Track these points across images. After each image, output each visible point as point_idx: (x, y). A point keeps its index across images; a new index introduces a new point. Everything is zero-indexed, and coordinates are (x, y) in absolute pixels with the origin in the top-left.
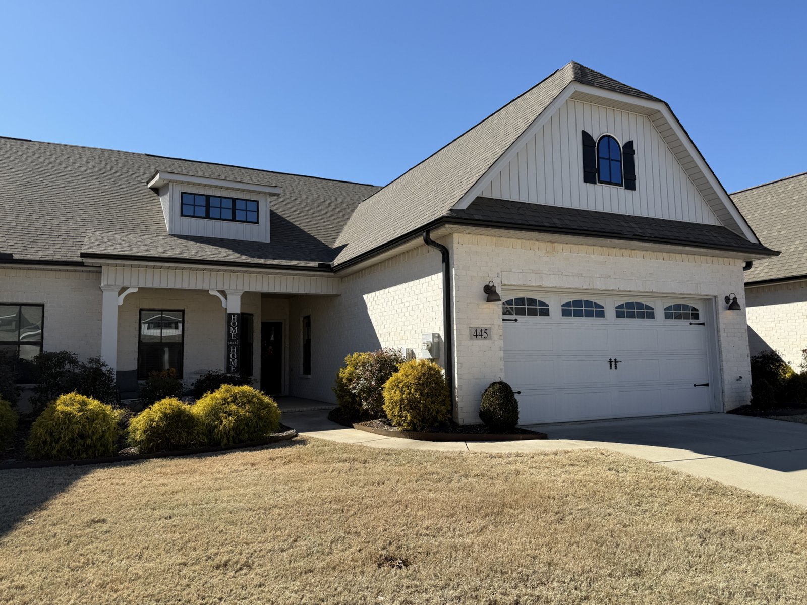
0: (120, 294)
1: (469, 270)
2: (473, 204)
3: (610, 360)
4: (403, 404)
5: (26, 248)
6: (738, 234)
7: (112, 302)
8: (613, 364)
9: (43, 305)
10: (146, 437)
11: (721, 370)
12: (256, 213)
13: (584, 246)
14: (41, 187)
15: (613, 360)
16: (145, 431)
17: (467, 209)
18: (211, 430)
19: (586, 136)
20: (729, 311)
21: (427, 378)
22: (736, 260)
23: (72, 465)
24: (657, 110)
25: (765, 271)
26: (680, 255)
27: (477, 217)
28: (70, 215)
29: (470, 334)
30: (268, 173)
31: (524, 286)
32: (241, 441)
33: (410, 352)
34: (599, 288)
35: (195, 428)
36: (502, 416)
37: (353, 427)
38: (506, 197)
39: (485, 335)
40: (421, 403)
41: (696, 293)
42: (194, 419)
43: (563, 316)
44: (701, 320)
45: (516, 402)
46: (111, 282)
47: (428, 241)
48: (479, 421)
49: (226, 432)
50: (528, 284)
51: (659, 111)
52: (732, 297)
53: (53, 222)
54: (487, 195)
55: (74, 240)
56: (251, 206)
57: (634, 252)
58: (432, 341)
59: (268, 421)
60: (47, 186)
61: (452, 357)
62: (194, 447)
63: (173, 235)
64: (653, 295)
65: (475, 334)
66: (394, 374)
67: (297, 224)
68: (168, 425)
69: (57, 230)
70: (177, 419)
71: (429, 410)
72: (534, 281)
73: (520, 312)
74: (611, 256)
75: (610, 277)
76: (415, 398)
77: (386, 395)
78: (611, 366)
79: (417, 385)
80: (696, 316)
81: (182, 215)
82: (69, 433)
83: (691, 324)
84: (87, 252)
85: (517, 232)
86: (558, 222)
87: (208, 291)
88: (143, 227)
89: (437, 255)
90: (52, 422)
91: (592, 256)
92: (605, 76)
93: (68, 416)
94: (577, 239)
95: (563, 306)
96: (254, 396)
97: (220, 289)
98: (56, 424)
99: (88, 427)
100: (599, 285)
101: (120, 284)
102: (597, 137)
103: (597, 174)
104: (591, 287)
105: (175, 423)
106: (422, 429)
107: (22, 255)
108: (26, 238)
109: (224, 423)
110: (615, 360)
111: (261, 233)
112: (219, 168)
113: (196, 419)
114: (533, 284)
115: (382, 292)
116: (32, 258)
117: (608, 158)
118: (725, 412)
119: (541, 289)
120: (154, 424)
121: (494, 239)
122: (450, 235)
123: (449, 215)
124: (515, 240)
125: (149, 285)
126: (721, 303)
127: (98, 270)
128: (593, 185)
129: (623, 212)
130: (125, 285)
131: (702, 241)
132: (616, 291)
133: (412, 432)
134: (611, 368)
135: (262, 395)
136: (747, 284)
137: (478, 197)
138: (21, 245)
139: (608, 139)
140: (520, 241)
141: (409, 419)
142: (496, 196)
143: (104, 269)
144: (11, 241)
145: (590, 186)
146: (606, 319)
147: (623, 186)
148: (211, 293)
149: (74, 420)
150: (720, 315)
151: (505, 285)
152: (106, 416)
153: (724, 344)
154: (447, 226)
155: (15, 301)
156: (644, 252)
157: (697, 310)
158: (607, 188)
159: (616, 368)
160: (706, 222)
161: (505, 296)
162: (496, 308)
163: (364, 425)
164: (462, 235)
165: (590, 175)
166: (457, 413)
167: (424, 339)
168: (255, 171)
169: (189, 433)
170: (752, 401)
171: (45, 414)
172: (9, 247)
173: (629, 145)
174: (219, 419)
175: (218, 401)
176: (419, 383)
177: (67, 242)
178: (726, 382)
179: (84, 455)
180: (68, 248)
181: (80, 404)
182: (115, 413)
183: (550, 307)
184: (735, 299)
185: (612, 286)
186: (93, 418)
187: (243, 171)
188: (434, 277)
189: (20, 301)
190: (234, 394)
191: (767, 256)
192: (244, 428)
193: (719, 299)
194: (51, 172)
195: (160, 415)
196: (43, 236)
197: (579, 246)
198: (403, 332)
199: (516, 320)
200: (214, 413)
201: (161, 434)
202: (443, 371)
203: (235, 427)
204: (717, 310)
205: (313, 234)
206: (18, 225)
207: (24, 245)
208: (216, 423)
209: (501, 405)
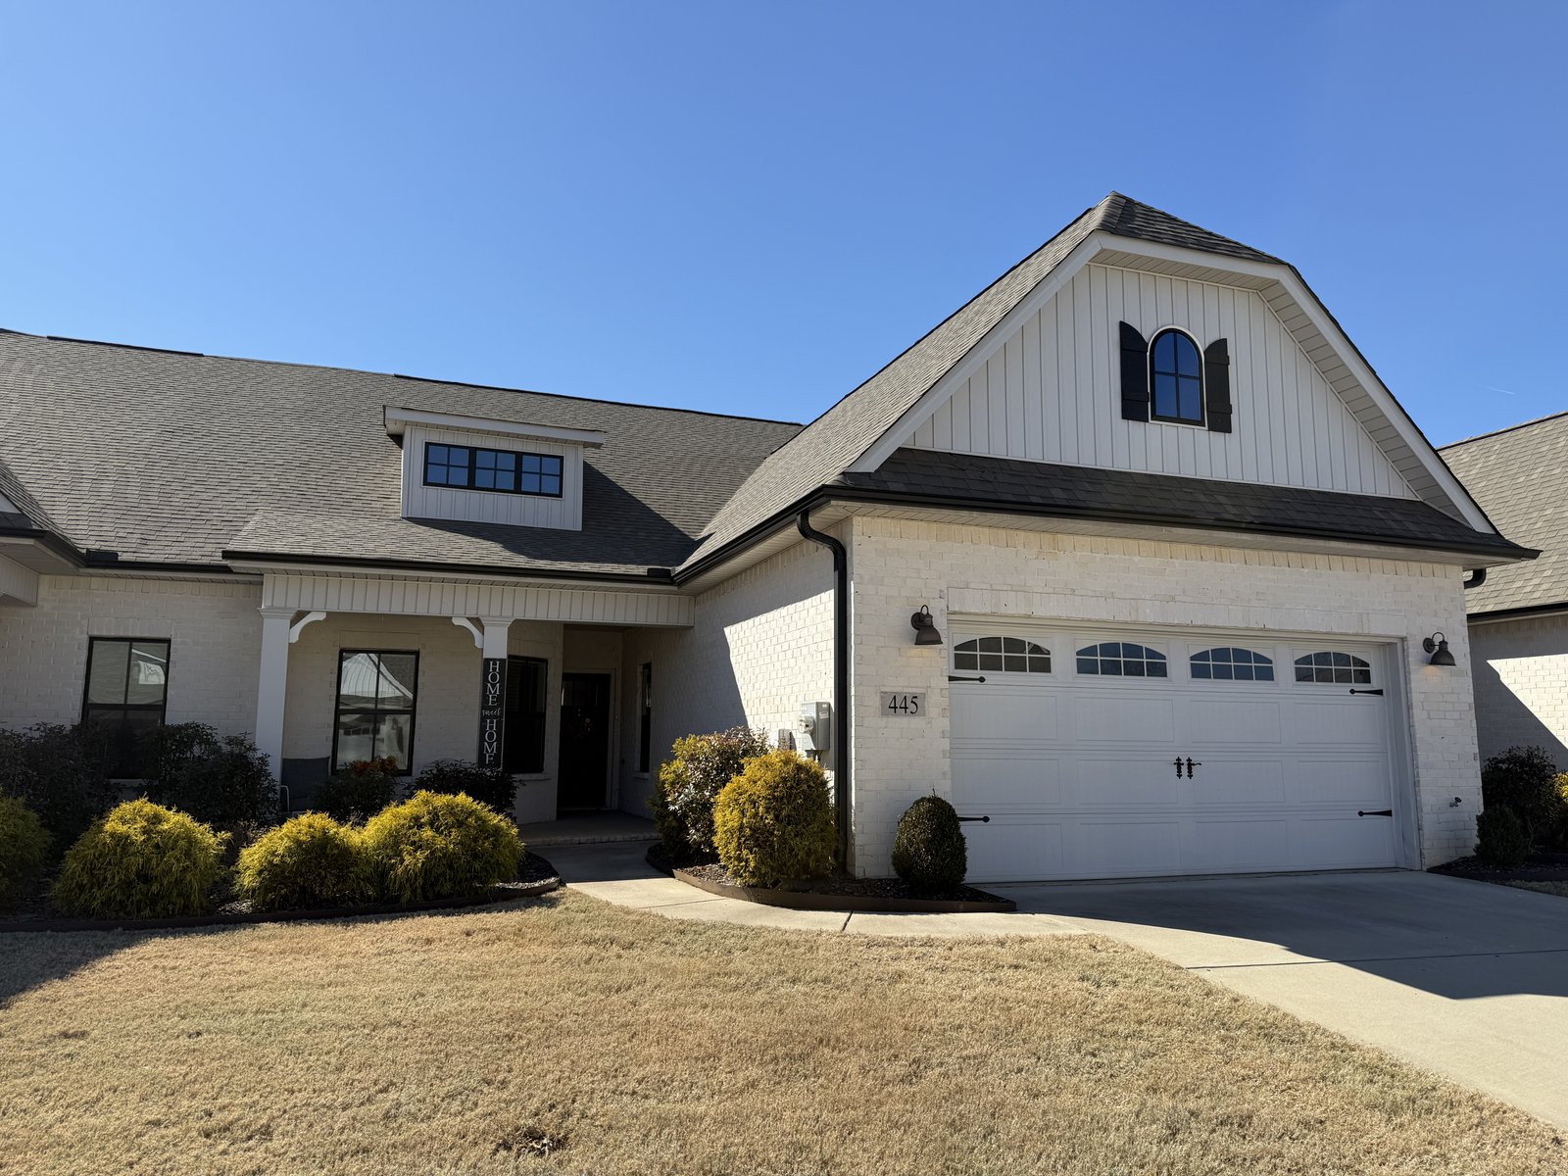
0: (294, 622)
1: (882, 585)
2: (890, 461)
3: (1179, 759)
4: (743, 836)
5: (144, 541)
6: (1451, 516)
7: (279, 637)
8: (1184, 769)
9: (168, 641)
10: (261, 882)
11: (1416, 784)
12: (558, 478)
13: (1121, 540)
14: (198, 435)
15: (1184, 761)
16: (260, 873)
17: (877, 471)
18: (382, 872)
19: (1128, 334)
20: (1431, 667)
21: (791, 787)
22: (1447, 566)
23: (120, 929)
24: (1273, 280)
25: (1544, 587)
26: (1326, 557)
27: (893, 487)
28: (237, 484)
29: (882, 705)
30: (611, 406)
31: (993, 614)
32: (439, 896)
33: (787, 737)
34: (1151, 620)
35: (352, 869)
36: (930, 864)
37: (672, 876)
38: (961, 448)
39: (912, 707)
40: (776, 836)
41: (1360, 632)
42: (351, 853)
43: (1079, 672)
44: (1374, 685)
45: (961, 839)
46: (279, 602)
47: (806, 532)
48: (893, 874)
49: (410, 879)
50: (1003, 610)
51: (1277, 282)
52: (1437, 640)
53: (204, 496)
54: (924, 444)
55: (232, 528)
56: (551, 466)
57: (1224, 551)
58: (814, 715)
59: (492, 861)
60: (210, 433)
61: (848, 748)
62: (350, 904)
63: (408, 519)
64: (1265, 634)
65: (893, 705)
66: (734, 778)
67: (639, 496)
68: (301, 863)
69: (208, 510)
70: (320, 852)
71: (792, 850)
72: (1014, 606)
73: (992, 664)
74: (1177, 558)
75: (1173, 599)
76: (765, 825)
77: (718, 818)
78: (1179, 771)
79: (769, 799)
80: (1365, 677)
81: (426, 483)
82: (120, 871)
83: (1352, 692)
84: (236, 550)
85: (975, 514)
86: (1059, 495)
87: (451, 618)
88: (357, 504)
89: (827, 555)
90: (92, 851)
91: (1136, 559)
92: (1175, 219)
93: (122, 841)
94: (1097, 527)
95: (1078, 653)
96: (471, 813)
97: (472, 615)
98: (100, 855)
99: (154, 862)
100: (1149, 614)
101: (295, 605)
102: (1151, 332)
103: (1149, 404)
104: (1133, 618)
105: (316, 858)
106: (775, 884)
107: (136, 555)
108: (150, 523)
109: (406, 863)
110: (1189, 760)
111: (565, 512)
112: (521, 398)
113: (354, 851)
114: (1011, 611)
115: (750, 622)
116: (152, 559)
117: (1174, 372)
118: (1425, 869)
119: (1028, 621)
120: (276, 860)
121: (934, 526)
122: (845, 522)
123: (837, 484)
124: (977, 528)
125: (345, 608)
126: (1416, 651)
127: (256, 582)
128: (1142, 423)
129: (1204, 474)
130: (304, 607)
131: (1367, 531)
132: (1188, 626)
133: (760, 890)
134: (1179, 776)
135: (490, 811)
136: (1471, 617)
137: (900, 449)
138: (139, 536)
139: (1174, 338)
140: (987, 530)
141: (752, 864)
142: (942, 445)
143: (267, 579)
144: (123, 530)
145: (1135, 426)
146: (1171, 681)
147: (1204, 426)
148: (456, 622)
149: (132, 849)
150: (1412, 676)
151: (954, 613)
152: (191, 840)
153: (1421, 731)
154: (833, 502)
155: (121, 634)
156: (1246, 551)
157: (1368, 665)
158: (1169, 429)
159: (1190, 776)
160: (1383, 492)
161: (952, 636)
162: (937, 660)
163: (689, 873)
164: (869, 519)
165: (1135, 406)
166: (854, 855)
167: (804, 712)
168: (586, 402)
169: (341, 878)
170: (1478, 849)
171: (86, 837)
172: (117, 540)
173: (1219, 348)
174: (399, 854)
175: (402, 822)
176: (774, 796)
177: (218, 532)
178: (1426, 809)
179: (147, 912)
180: (217, 541)
181: (147, 820)
182: (210, 839)
183: (1051, 656)
184: (1443, 643)
185: (1177, 616)
186: (163, 846)
187: (564, 403)
188: (815, 599)
189: (130, 634)
190: (434, 809)
191: (1512, 560)
192: (444, 873)
193: (1410, 643)
194: (223, 408)
195: (286, 843)
196: (179, 521)
197: (1109, 539)
198: (779, 697)
199: (982, 680)
200: (393, 843)
201: (289, 878)
202: (829, 775)
203: (427, 869)
204: (1406, 666)
205: (666, 514)
206: (142, 501)
207: (142, 537)
208: (393, 861)
209: (929, 842)
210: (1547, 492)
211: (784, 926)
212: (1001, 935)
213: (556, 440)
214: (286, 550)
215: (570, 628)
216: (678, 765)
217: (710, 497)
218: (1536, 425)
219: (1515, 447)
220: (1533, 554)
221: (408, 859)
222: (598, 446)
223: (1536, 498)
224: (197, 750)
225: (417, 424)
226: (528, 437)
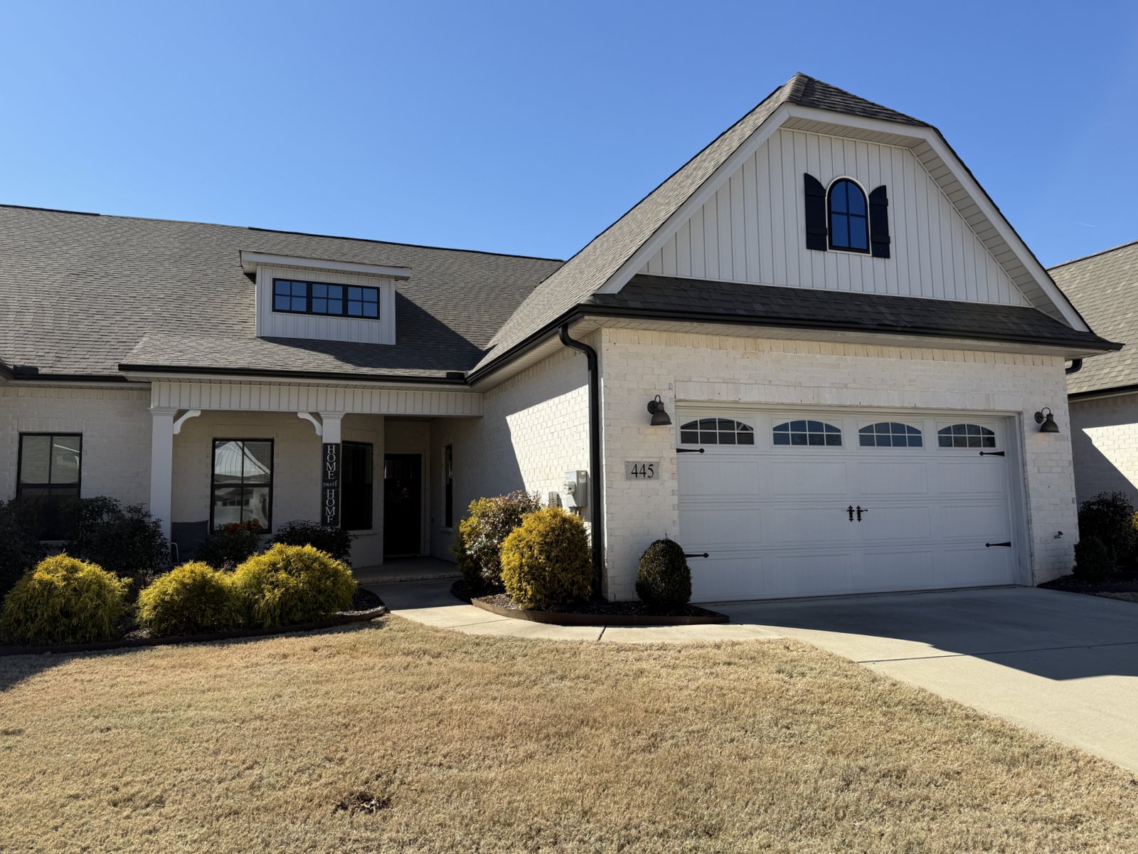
0: (176, 418)
1: (625, 380)
2: (629, 285)
3: (851, 507)
4: (523, 572)
5: (59, 359)
6: (1056, 319)
7: (165, 430)
8: (855, 515)
9: (80, 435)
10: (156, 615)
11: (1029, 522)
12: (376, 304)
13: (806, 343)
14: (98, 276)
15: (855, 508)
16: (155, 608)
17: (619, 293)
18: (249, 605)
19: (811, 184)
20: (1042, 435)
21: (559, 535)
22: (1053, 357)
23: (49, 653)
24: (920, 140)
25: (1125, 372)
26: (962, 352)
27: (632, 304)
28: (128, 313)
29: (626, 472)
30: (414, 249)
31: (709, 401)
32: (293, 622)
33: (555, 497)
34: (829, 402)
35: (225, 603)
36: (664, 589)
37: (471, 603)
38: (684, 273)
39: (649, 473)
40: (547, 572)
41: (987, 408)
42: (224, 591)
43: (775, 443)
44: (998, 448)
45: (687, 570)
46: (164, 404)
47: (567, 341)
48: (636, 598)
49: (270, 610)
50: (717, 398)
51: (924, 141)
52: (1045, 413)
53: (104, 323)
54: (655, 271)
55: (126, 347)
56: (370, 296)
57: (885, 349)
58: (575, 481)
59: (333, 595)
60: (107, 275)
61: (601, 505)
62: (225, 630)
63: (262, 338)
64: (916, 412)
65: (634, 471)
66: (515, 529)
67: (439, 318)
68: (186, 600)
69: (107, 334)
70: (200, 591)
71: (559, 581)
72: (726, 394)
73: (710, 439)
74: (848, 355)
75: (846, 386)
76: (539, 564)
77: (504, 559)
78: (851, 516)
79: (542, 544)
80: (991, 442)
81: (274, 310)
82: (48, 609)
83: (982, 454)
84: (129, 363)
85: (695, 324)
86: (759, 308)
87: (296, 413)
88: (223, 327)
89: (582, 358)
90: (25, 594)
91: (818, 356)
92: (846, 93)
93: (48, 587)
94: (788, 333)
95: (775, 429)
96: (316, 560)
97: (313, 410)
98: (31, 598)
99: (73, 601)
100: (828, 398)
101: (176, 405)
102: (829, 181)
103: (827, 237)
104: (816, 402)
105: (197, 596)
106: (547, 607)
107: (52, 369)
108: (63, 345)
109: (267, 598)
110: (858, 508)
111: (383, 331)
112: (347, 243)
113: (226, 590)
114: (723, 398)
115: (526, 411)
116: (65, 372)
117: (845, 212)
118: (1035, 585)
119: (736, 405)
120: (167, 598)
121: (664, 334)
122: (596, 332)
123: (589, 303)
124: (695, 335)
125: (215, 407)
126: (1029, 422)
127: (146, 388)
128: (822, 252)
129: (869, 290)
130: (183, 407)
131: (993, 331)
132: (857, 406)
133: (536, 612)
134: (851, 520)
135: (330, 557)
136: (1071, 396)
137: (637, 276)
138: (54, 355)
139: (845, 185)
140: (704, 337)
141: (530, 593)
142: (670, 272)
143: (154, 386)
144: (41, 350)
145: (817, 254)
146: (844, 448)
147: (869, 253)
148: (301, 416)
149: (56, 592)
150: (1026, 441)
151: (681, 401)
152: (101, 585)
153: (1033, 483)
154: (586, 317)
155: (44, 430)
156: (902, 349)
157: (993, 433)
158: (843, 256)
159: (859, 520)
160: (1005, 302)
161: (679, 418)
162: (669, 436)
163: (483, 601)
164: (615, 330)
165: (817, 239)
166: (606, 584)
167: (567, 478)
168: (397, 246)
169: (217, 611)
170: (1075, 569)
171: (20, 584)
172: (37, 358)
173: (880, 193)
174: (261, 591)
175: (263, 567)
176: (545, 543)
177: (115, 350)
178: (1037, 541)
179: (70, 640)
180: (115, 357)
181: (67, 570)
182: (116, 584)
183: (754, 432)
184: (1050, 416)
185: (849, 399)
186: (80, 589)
187: (380, 247)
188: (574, 393)
189: (51, 430)
190: (287, 557)
191: (1102, 351)
192: (296, 604)
193: (1025, 416)
194: (116, 256)
195: (174, 585)
196: (85, 343)
197: (797, 342)
198: (548, 468)
199: (702, 451)
200: (257, 582)
201: (178, 611)
202: (587, 526)
203: (283, 602)
204: (1022, 433)
205: (460, 331)
206: (56, 328)
207: (57, 355)
208: (257, 597)
209: (662, 573)
210: (1128, 301)
211: (554, 638)
212: (718, 640)
213: (374, 275)
214: (167, 363)
215: (389, 419)
216: (473, 520)
217: (494, 317)
218: (1120, 250)
219: (1104, 267)
220: (1118, 347)
221: (268, 595)
222: (406, 279)
223: (1120, 305)
224: (106, 517)
225: (266, 264)
226: (351, 273)
